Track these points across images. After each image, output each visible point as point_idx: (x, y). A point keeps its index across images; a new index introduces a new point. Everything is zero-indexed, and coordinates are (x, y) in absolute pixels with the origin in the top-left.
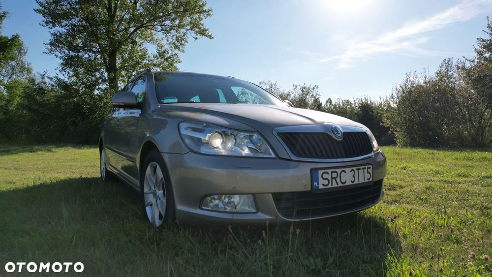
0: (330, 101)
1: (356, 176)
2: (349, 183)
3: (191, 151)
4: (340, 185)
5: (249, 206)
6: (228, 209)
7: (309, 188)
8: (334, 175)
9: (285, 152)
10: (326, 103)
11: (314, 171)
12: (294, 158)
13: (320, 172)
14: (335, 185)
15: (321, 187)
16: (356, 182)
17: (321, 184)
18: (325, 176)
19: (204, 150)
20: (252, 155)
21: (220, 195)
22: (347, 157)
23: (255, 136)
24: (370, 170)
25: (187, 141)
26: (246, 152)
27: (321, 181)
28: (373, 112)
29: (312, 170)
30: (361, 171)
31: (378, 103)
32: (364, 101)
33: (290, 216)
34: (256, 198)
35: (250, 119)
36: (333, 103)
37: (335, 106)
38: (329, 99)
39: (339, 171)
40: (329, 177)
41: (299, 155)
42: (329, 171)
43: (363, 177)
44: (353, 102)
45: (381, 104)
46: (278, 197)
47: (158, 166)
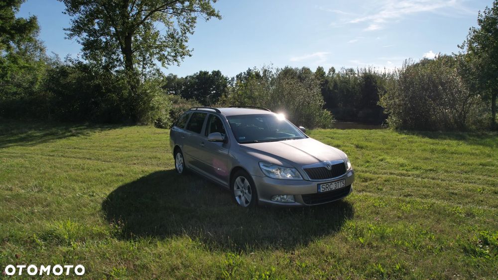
0: (333, 70)
1: (337, 185)
2: (334, 189)
3: (267, 176)
4: (330, 190)
5: (292, 199)
6: (283, 201)
7: (316, 192)
8: (327, 186)
9: (307, 177)
10: (329, 72)
11: (319, 185)
12: (310, 180)
13: (321, 185)
14: (327, 190)
15: (321, 191)
16: (337, 188)
17: (322, 190)
18: (323, 187)
19: (271, 176)
20: (292, 178)
21: (279, 195)
22: (333, 177)
23: (294, 170)
24: (344, 182)
25: (264, 171)
26: (289, 176)
27: (321, 189)
28: (376, 83)
29: (318, 184)
30: (339, 183)
31: (382, 74)
32: (367, 71)
33: (309, 204)
34: (295, 197)
35: (290, 161)
36: (337, 72)
37: (338, 75)
38: (333, 68)
39: (329, 184)
40: (325, 187)
41: (313, 179)
42: (325, 185)
43: (340, 185)
44: (356, 72)
45: (385, 75)
46: (304, 196)
47: (246, 179)
